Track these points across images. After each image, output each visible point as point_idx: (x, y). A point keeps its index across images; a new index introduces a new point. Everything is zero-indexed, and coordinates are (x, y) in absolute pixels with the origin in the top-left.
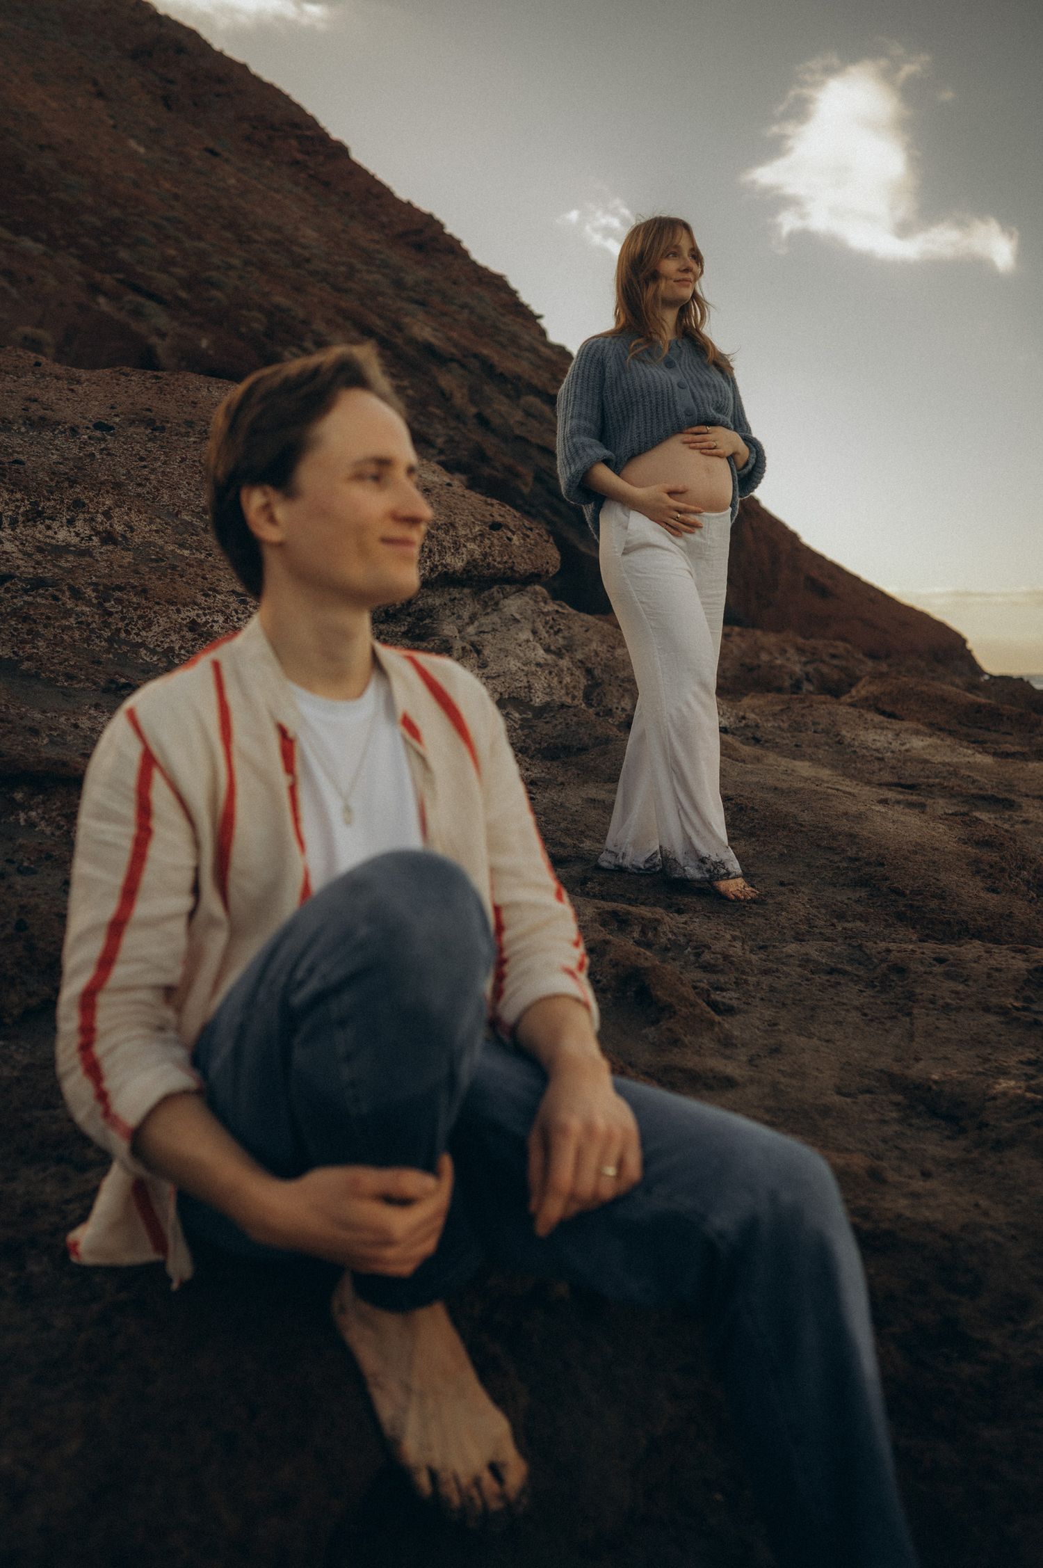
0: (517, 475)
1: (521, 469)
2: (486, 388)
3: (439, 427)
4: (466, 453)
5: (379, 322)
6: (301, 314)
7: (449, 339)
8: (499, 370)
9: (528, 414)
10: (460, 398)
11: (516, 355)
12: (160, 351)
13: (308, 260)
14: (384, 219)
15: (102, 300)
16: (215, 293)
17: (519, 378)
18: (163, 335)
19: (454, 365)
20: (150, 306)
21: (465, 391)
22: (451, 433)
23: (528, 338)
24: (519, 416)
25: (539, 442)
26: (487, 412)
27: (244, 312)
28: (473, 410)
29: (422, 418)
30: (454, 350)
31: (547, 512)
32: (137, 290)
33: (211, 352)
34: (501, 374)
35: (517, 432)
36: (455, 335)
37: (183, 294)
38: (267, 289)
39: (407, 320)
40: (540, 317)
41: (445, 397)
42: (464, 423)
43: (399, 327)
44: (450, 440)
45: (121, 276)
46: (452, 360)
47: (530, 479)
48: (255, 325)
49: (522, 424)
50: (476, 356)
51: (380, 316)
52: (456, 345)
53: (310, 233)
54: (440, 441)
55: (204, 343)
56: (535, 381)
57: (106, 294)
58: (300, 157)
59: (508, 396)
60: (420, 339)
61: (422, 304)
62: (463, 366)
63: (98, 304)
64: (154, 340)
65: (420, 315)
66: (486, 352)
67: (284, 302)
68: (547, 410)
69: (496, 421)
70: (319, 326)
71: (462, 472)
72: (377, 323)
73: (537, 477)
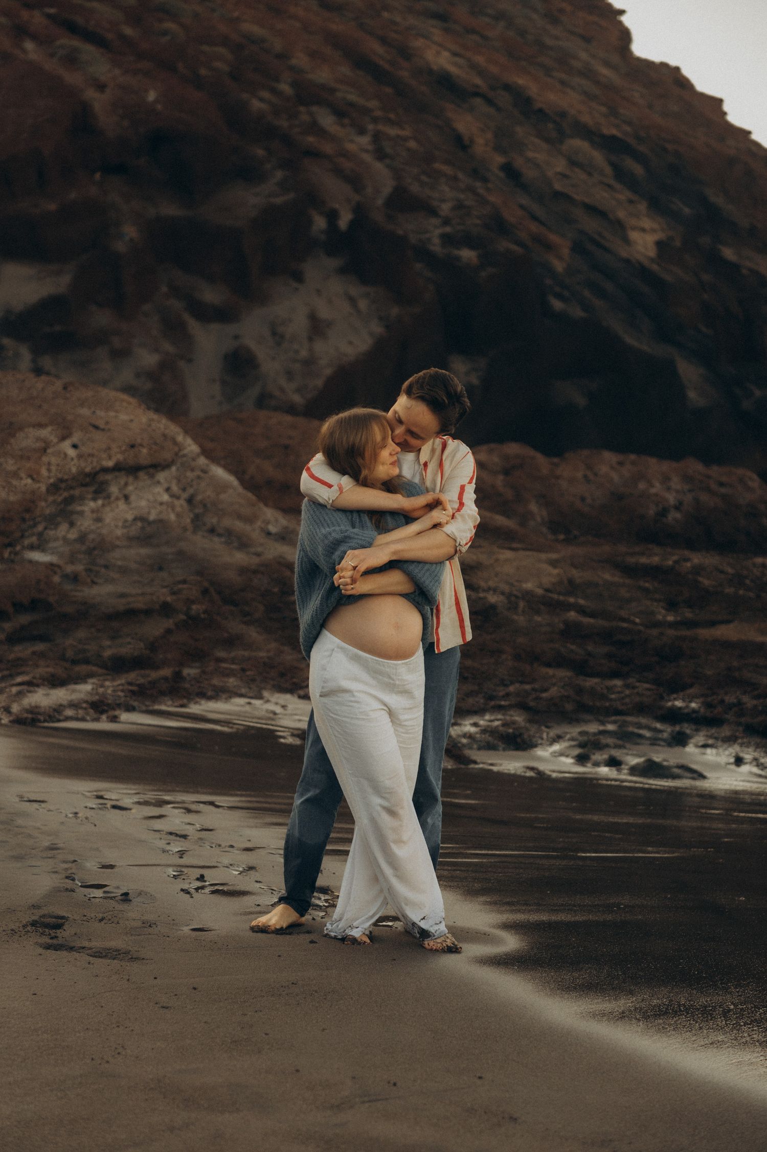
0: (549, 247)
1: (553, 238)
2: (519, 129)
3: (447, 189)
4: (478, 222)
5: (379, 49)
6: (278, 45)
7: (473, 66)
8: (538, 105)
9: (574, 162)
10: (482, 145)
11: (563, 83)
12: (97, 107)
15: (29, 45)
16: (169, 25)
17: (563, 114)
18: (101, 87)
20: (88, 50)
21: (489, 135)
22: (462, 196)
23: (583, 55)
24: (560, 165)
25: (587, 200)
26: (519, 163)
27: (205, 48)
28: (500, 159)
29: (424, 178)
30: (478, 81)
31: (587, 293)
32: (72, 28)
33: (159, 107)
34: (541, 110)
35: (558, 186)
36: (480, 59)
37: (128, 31)
38: (236, 14)
39: (419, 43)
40: (622, 12)
41: (461, 143)
42: (485, 180)
43: (405, 53)
44: (459, 206)
45: (52, 11)
46: (476, 94)
47: (566, 252)
48: (218, 64)
49: (565, 176)
50: (507, 87)
51: (383, 41)
52: (481, 73)
54: (445, 208)
55: (152, 96)
56: (586, 119)
57: (34, 37)
59: (547, 140)
60: (435, 68)
61: (441, 17)
62: (489, 102)
63: (24, 51)
64: (91, 94)
65: (437, 34)
66: (521, 81)
67: (256, 30)
68: (598, 157)
69: (529, 174)
70: (300, 60)
71: (472, 248)
72: (376, 49)
73: (578, 248)
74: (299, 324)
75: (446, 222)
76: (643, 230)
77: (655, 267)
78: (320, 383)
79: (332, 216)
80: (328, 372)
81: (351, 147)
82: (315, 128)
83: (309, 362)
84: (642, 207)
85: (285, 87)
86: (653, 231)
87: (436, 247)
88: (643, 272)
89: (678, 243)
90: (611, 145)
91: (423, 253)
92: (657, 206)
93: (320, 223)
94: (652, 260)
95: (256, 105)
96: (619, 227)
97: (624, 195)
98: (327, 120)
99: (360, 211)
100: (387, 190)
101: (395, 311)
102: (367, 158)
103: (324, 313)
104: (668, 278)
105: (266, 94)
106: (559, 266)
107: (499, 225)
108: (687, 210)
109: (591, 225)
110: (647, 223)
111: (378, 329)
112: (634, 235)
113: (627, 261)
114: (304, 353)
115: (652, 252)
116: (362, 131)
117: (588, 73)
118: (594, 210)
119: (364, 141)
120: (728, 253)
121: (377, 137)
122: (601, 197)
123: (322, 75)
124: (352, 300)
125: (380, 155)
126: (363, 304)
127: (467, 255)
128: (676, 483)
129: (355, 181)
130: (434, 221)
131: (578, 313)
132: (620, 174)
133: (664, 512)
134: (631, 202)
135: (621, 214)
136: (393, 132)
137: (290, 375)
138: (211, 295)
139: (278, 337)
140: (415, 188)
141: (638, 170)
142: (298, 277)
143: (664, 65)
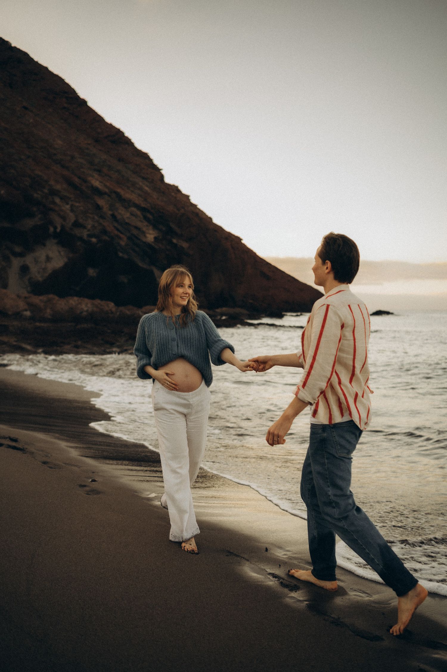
0: (120, 238)
1: (122, 236)
2: (117, 204)
3: (91, 221)
4: (99, 230)
6: (46, 178)
8: (123, 198)
9: (132, 214)
10: (105, 208)
11: (132, 191)
13: (55, 154)
14: (99, 130)
16: (12, 171)
17: (130, 200)
19: (106, 196)
21: (108, 206)
22: (95, 223)
24: (128, 215)
25: (135, 225)
26: (116, 214)
27: (23, 178)
28: (110, 212)
29: (84, 218)
30: (107, 190)
31: (130, 251)
35: (127, 221)
36: (108, 184)
38: (34, 168)
39: (90, 178)
40: (161, 170)
41: (98, 207)
42: (104, 219)
43: (85, 181)
44: (93, 226)
46: (106, 194)
47: (125, 240)
48: (26, 183)
49: (129, 218)
50: (115, 192)
51: (79, 178)
52: (108, 188)
53: (60, 142)
54: (89, 227)
56: (137, 202)
58: (66, 105)
59: (125, 208)
60: (94, 186)
61: (99, 171)
62: (109, 196)
65: (96, 176)
66: (119, 190)
67: (40, 173)
68: (139, 213)
69: (119, 217)
70: (52, 183)
71: (95, 238)
72: (76, 180)
73: (129, 238)
74: (43, 258)
75: (89, 230)
76: (150, 234)
77: (153, 244)
78: (47, 275)
79: (55, 228)
80: (50, 272)
81: (63, 208)
82: (54, 203)
83: (45, 269)
84: (151, 227)
85: (46, 191)
86: (153, 234)
87: (85, 237)
88: (149, 245)
89: (161, 237)
90: (143, 210)
91: (81, 239)
92: (155, 227)
93: (52, 229)
94: (152, 242)
95: (35, 195)
96: (144, 233)
97: (146, 223)
98: (57, 200)
99: (63, 227)
100: (72, 221)
101: (71, 255)
102: (68, 211)
103: (51, 255)
104: (156, 247)
105: (39, 192)
106: (123, 243)
107: (104, 232)
108: (164, 229)
109: (135, 232)
110: (151, 232)
111: (66, 260)
112: (148, 235)
113: (145, 243)
114: (43, 267)
115: (153, 240)
116: (67, 204)
117: (141, 189)
118: (136, 228)
119: (68, 207)
120: (175, 241)
121: (72, 206)
122: (139, 224)
123: (58, 187)
124: (59, 252)
125: (72, 211)
126: (62, 253)
127: (94, 240)
128: (89, 305)
129: (64, 218)
130: (85, 230)
131: (126, 256)
132: (145, 218)
133: (81, 313)
134: (147, 226)
135: (144, 229)
136: (77, 204)
137: (39, 272)
138: (18, 249)
139: (36, 261)
140: (81, 221)
141: (151, 217)
142: (44, 245)
143: (174, 186)
